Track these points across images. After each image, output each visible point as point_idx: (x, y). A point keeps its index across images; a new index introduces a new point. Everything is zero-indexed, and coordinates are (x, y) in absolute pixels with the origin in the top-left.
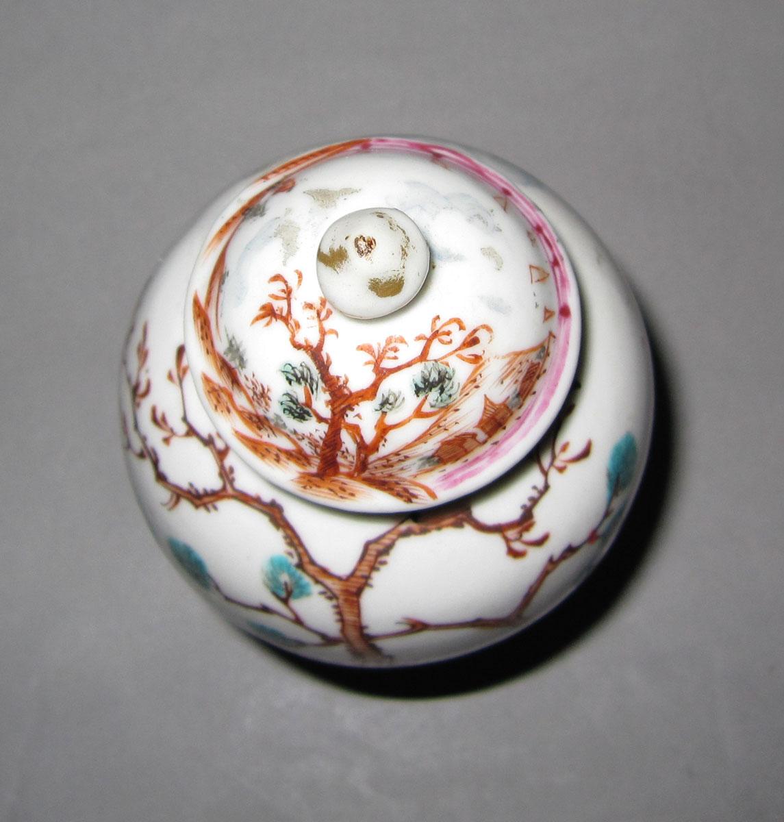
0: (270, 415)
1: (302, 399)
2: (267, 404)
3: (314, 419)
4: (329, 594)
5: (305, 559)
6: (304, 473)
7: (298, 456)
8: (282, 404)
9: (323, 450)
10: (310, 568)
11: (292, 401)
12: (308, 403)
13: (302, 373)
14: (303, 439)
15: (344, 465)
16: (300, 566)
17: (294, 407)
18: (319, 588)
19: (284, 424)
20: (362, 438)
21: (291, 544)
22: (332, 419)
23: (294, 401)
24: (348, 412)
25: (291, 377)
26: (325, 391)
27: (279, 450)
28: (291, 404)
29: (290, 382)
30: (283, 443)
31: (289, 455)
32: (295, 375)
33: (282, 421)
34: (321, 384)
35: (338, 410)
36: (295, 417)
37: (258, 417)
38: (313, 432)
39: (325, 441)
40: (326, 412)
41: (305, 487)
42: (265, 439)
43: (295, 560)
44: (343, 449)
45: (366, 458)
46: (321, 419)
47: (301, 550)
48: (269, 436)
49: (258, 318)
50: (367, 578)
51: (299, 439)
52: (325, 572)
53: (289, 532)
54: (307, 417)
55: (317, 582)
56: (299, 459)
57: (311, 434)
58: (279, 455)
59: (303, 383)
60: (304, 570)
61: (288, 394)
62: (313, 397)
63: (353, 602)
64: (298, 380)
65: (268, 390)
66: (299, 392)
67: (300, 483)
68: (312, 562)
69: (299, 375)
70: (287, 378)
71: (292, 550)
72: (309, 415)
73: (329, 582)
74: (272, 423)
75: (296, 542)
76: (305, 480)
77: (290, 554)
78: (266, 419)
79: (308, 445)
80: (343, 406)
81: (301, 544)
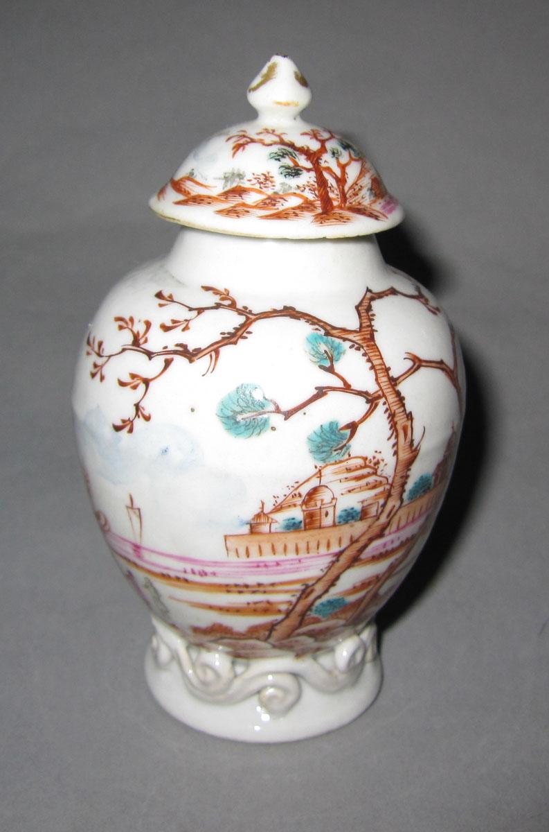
0: (278, 188)
1: (291, 164)
2: (272, 182)
3: (305, 172)
4: (356, 346)
5: (328, 328)
6: (315, 215)
7: (307, 206)
8: (281, 173)
9: (319, 191)
10: (334, 332)
11: (286, 168)
12: (296, 165)
13: (282, 152)
14: (305, 188)
15: (334, 199)
16: (327, 334)
17: (290, 171)
18: (348, 344)
19: (289, 186)
20: (335, 174)
21: (313, 324)
22: (314, 167)
23: (288, 168)
24: (320, 161)
25: (278, 158)
26: (301, 154)
27: (293, 209)
28: (287, 170)
29: (279, 160)
30: (294, 202)
31: (300, 208)
32: (279, 155)
33: (287, 184)
34: (297, 153)
35: (314, 162)
36: (293, 176)
37: (269, 198)
38: (308, 180)
39: (317, 182)
40: (309, 165)
41: (321, 223)
42: (281, 208)
43: (323, 332)
44: (329, 185)
45: (343, 189)
46: (309, 170)
47: (322, 324)
48: (283, 205)
49: (234, 153)
50: (371, 326)
51: (302, 191)
52: (344, 330)
53: (307, 318)
54: (300, 172)
55: (345, 340)
56: (308, 208)
57: (308, 182)
58: (295, 213)
59: (287, 156)
60: (332, 335)
61: (282, 167)
62: (297, 160)
63: (373, 345)
64: (283, 157)
65: (268, 173)
66: (287, 161)
67: (317, 221)
68: (334, 328)
69: (281, 154)
70: (276, 159)
71: (317, 327)
72: (301, 171)
73: (351, 337)
74: (281, 193)
75: (315, 321)
76: (319, 218)
77: (317, 329)
78: (276, 193)
79: (310, 191)
80: (315, 159)
81: (320, 321)
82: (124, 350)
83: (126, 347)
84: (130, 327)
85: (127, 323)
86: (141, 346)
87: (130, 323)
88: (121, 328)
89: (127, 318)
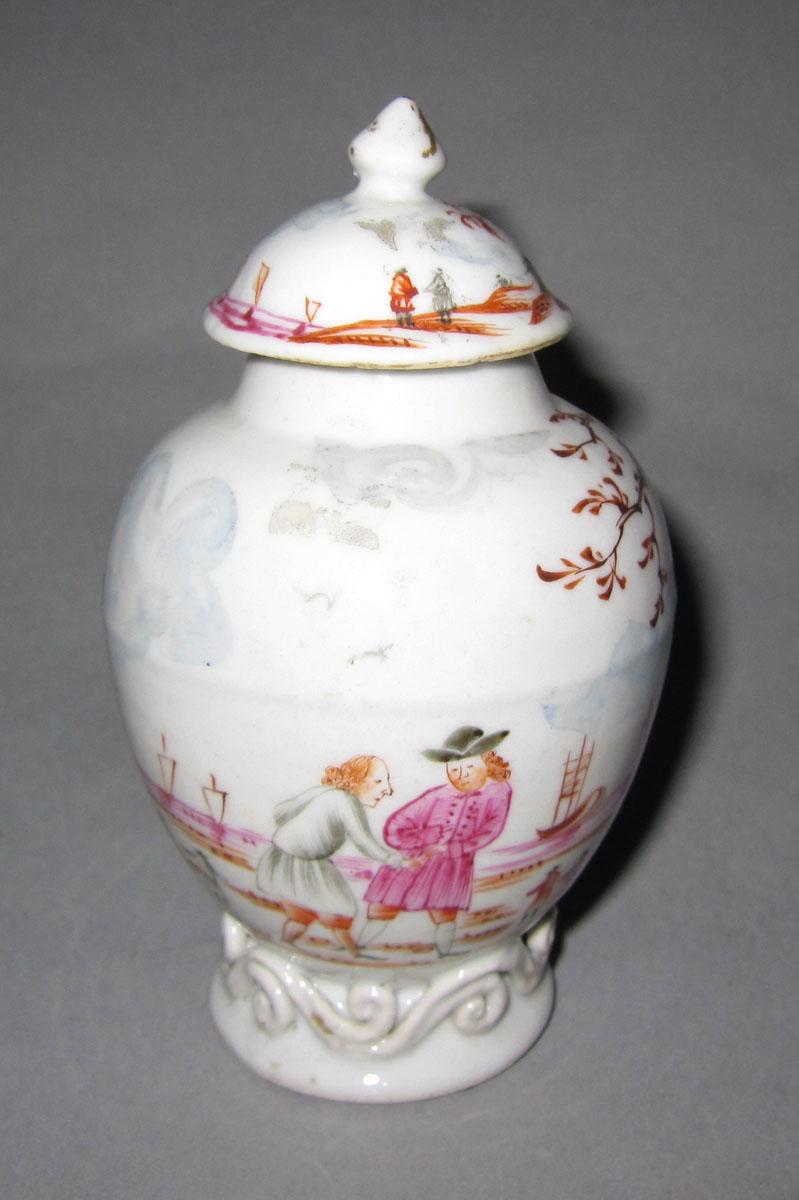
82: (622, 528)
83: (620, 523)
84: (602, 500)
85: (594, 500)
86: (629, 506)
87: (596, 497)
88: (595, 511)
89: (588, 496)
